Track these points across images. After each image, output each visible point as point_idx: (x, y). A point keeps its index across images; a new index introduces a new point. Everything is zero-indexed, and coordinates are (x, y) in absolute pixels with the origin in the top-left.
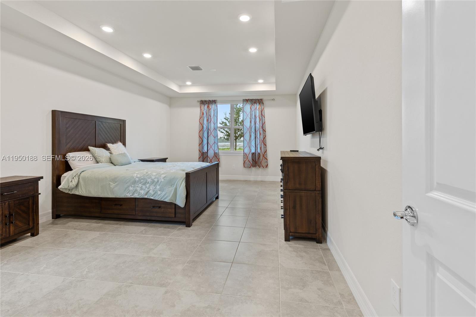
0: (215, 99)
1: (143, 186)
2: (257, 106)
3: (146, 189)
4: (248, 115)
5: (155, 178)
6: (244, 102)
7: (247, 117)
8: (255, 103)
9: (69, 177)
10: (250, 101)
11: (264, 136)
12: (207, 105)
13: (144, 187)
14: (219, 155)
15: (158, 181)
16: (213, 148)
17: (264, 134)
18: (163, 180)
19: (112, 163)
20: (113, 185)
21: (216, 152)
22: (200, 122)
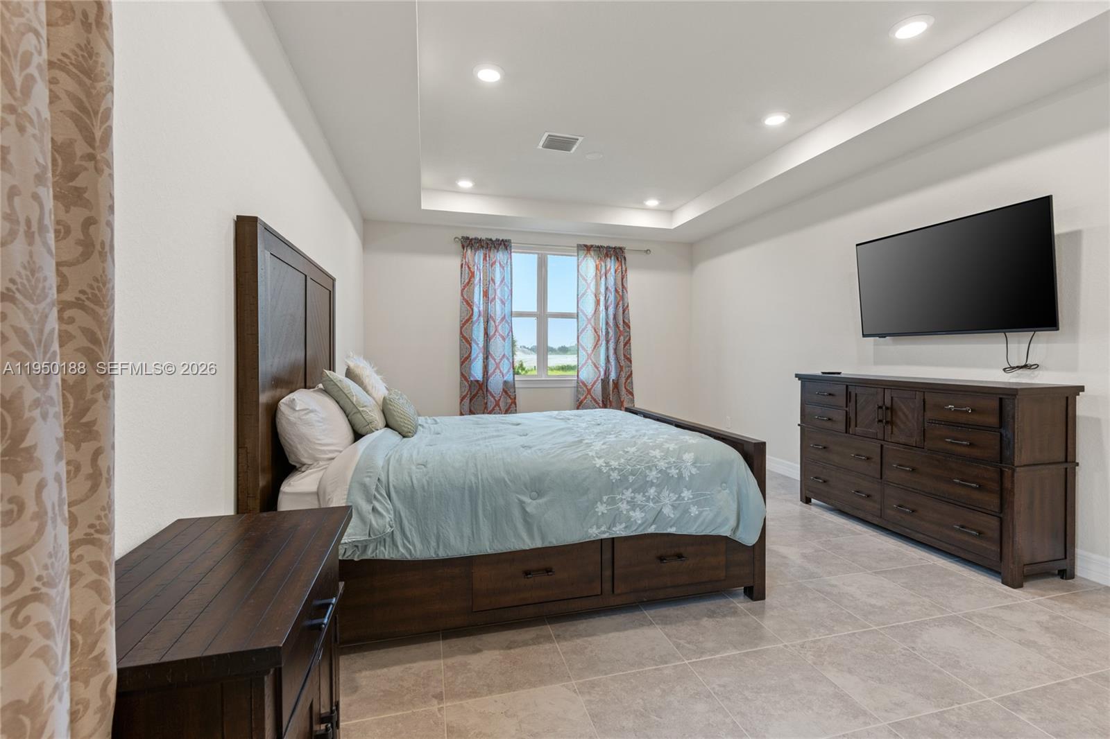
1: (637, 495)
2: (611, 264)
3: (651, 504)
4: (589, 286)
5: (670, 468)
6: (581, 252)
7: (587, 289)
8: (607, 255)
10: (594, 250)
11: (627, 339)
12: (482, 251)
13: (639, 498)
15: (680, 476)
16: (502, 370)
17: (626, 334)
18: (694, 471)
21: (506, 379)
22: (464, 299)
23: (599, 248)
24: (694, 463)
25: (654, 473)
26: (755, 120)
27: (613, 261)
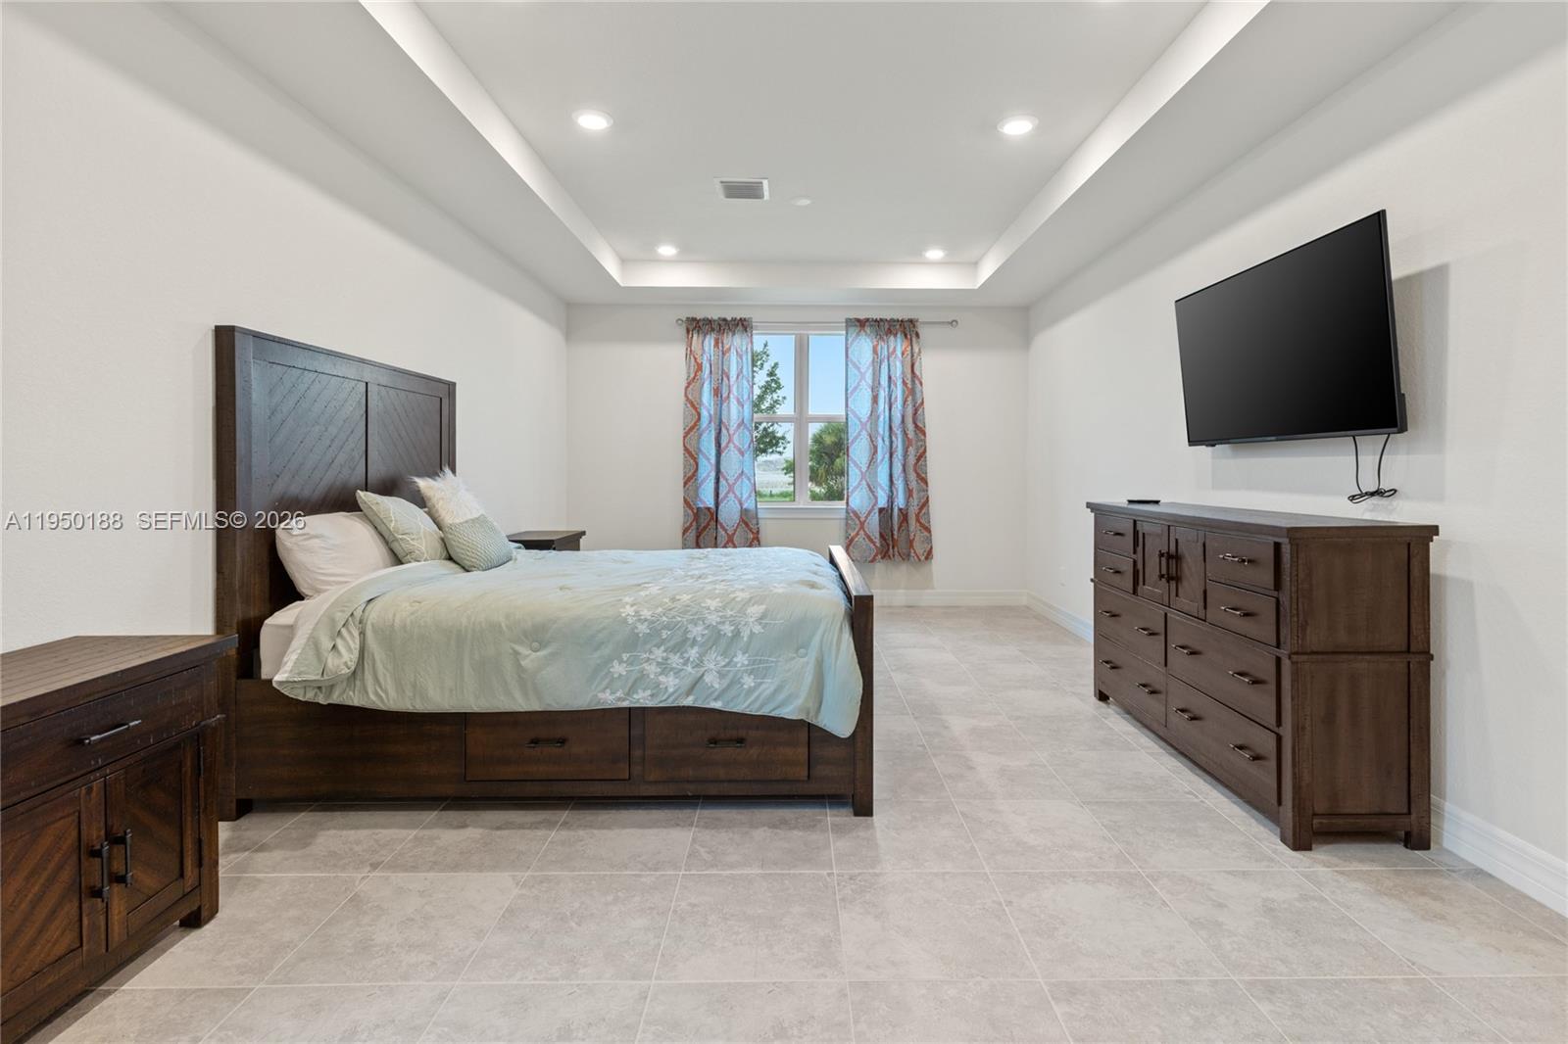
0: (743, 316)
1: (671, 656)
2: (898, 344)
3: (689, 669)
4: (863, 376)
5: (724, 623)
6: (851, 330)
7: (860, 381)
8: (889, 332)
9: (314, 629)
10: (871, 326)
11: (921, 451)
12: (713, 335)
13: (675, 660)
14: (757, 518)
15: (737, 634)
16: (738, 494)
17: (920, 443)
18: (757, 629)
19: (450, 558)
20: (530, 658)
21: (744, 507)
22: (687, 399)
23: (878, 322)
24: (761, 619)
25: (699, 628)
26: (989, 126)
27: (899, 340)
